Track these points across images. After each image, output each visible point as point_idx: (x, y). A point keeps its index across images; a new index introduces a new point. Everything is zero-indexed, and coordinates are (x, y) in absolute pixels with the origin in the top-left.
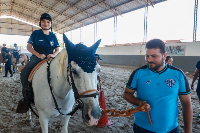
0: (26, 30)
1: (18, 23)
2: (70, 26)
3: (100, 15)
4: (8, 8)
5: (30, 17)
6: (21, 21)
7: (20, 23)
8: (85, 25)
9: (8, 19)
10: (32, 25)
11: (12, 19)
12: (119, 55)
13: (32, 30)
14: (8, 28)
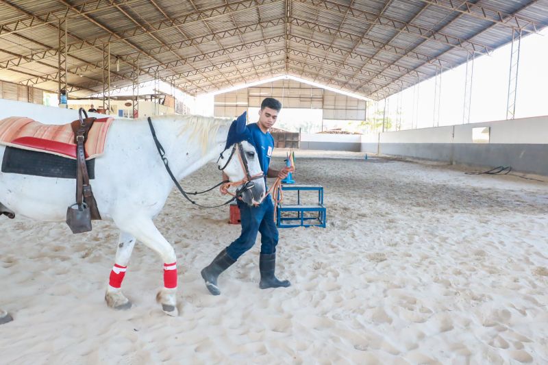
0: (311, 98)
2: (384, 88)
3: (422, 67)
4: (281, 66)
5: (317, 75)
6: (305, 83)
7: (303, 86)
8: (409, 86)
9: (283, 81)
10: (322, 89)
11: (289, 80)
12: (432, 144)
13: (323, 98)
14: (284, 97)
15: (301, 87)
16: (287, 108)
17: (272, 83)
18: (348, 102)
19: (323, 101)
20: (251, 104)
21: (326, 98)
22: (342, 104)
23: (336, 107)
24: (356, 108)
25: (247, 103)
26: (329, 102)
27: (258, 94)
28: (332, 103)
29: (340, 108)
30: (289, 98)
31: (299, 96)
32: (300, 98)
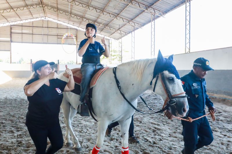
1: (56, 27)
6: (61, 24)
7: (59, 27)
9: (43, 21)
10: (76, 29)
11: (48, 21)
13: (76, 36)
14: (43, 35)
16: (47, 43)
17: (33, 22)
20: (13, 39)
25: (9, 39)
27: (20, 31)
30: (48, 36)
31: (56, 34)
32: (58, 36)
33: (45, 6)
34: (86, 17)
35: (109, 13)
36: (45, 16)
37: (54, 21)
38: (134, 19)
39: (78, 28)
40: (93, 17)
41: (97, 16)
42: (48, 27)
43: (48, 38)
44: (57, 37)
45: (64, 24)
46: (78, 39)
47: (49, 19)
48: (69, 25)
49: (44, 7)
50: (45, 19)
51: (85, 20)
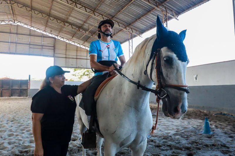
0: (42, 46)
1: (28, 33)
10: (54, 38)
11: (18, 26)
13: (54, 46)
14: (10, 43)
15: (31, 34)
16: (14, 54)
18: (78, 52)
19: (54, 51)
21: (57, 46)
22: (73, 54)
23: (68, 56)
24: (85, 58)
26: (61, 50)
28: (64, 52)
29: (71, 57)
30: (17, 44)
31: (28, 43)
32: (30, 44)
33: (14, 2)
34: (69, 21)
35: (102, 15)
36: (15, 20)
37: (26, 26)
38: (132, 24)
39: (56, 37)
40: (78, 21)
41: (84, 20)
42: (17, 34)
43: (16, 47)
44: (29, 46)
45: (38, 31)
46: (56, 50)
47: (19, 24)
48: (44, 33)
49: (13, 4)
50: (14, 23)
51: (67, 24)
